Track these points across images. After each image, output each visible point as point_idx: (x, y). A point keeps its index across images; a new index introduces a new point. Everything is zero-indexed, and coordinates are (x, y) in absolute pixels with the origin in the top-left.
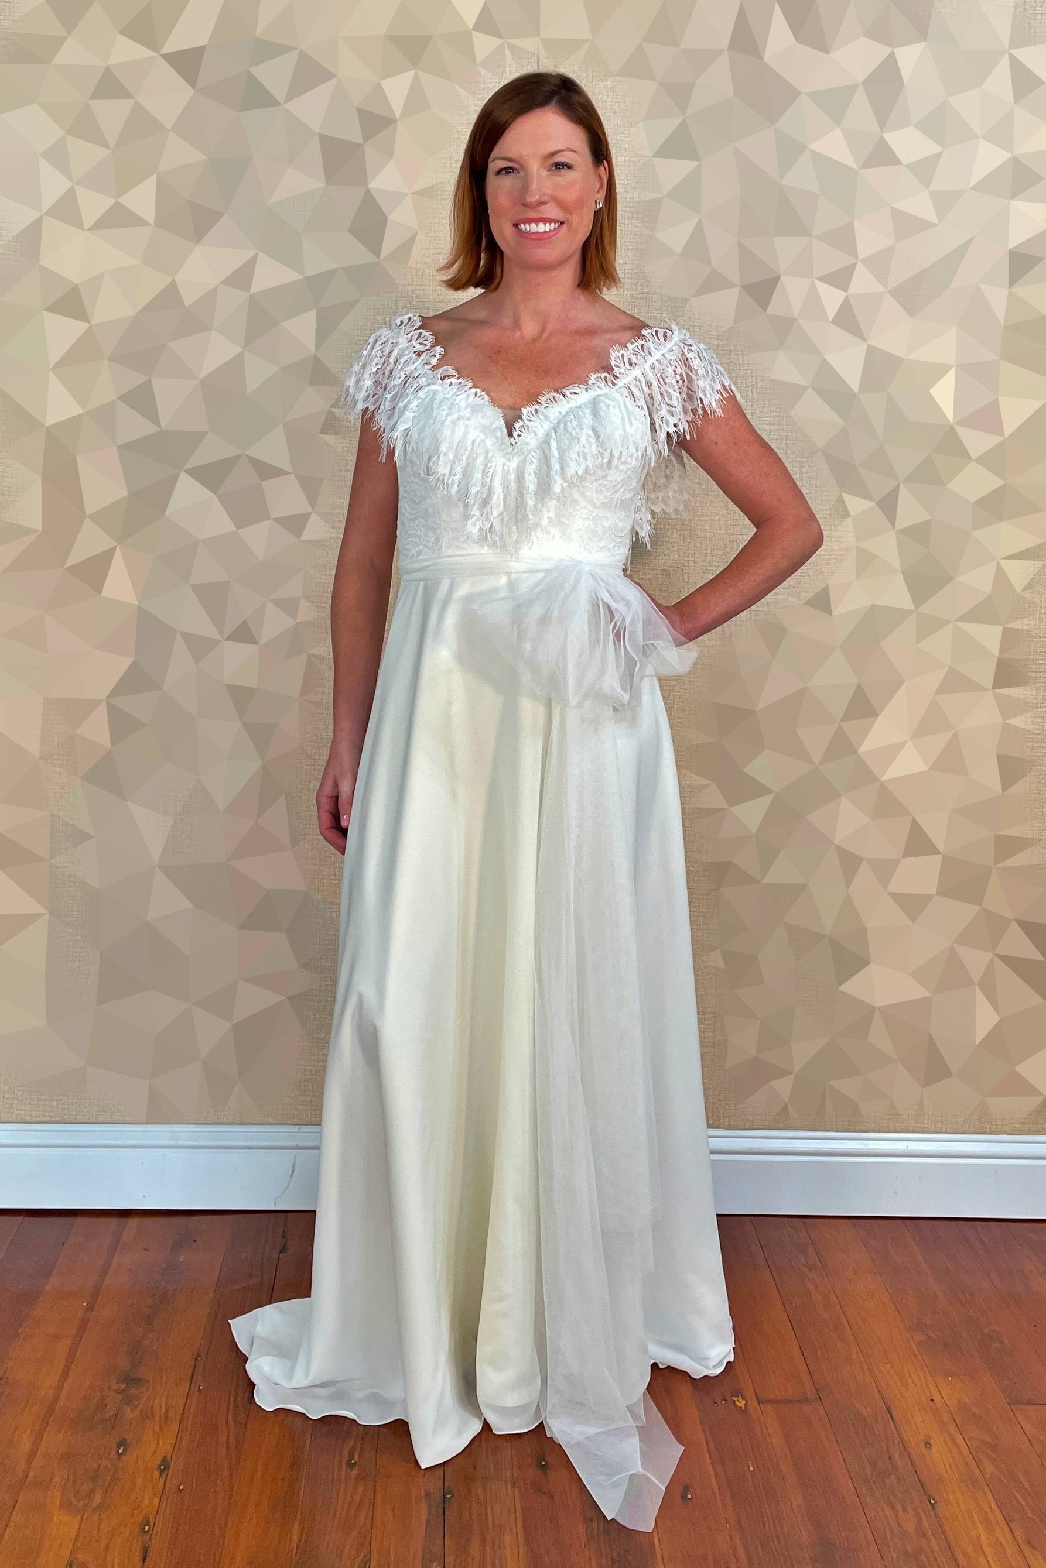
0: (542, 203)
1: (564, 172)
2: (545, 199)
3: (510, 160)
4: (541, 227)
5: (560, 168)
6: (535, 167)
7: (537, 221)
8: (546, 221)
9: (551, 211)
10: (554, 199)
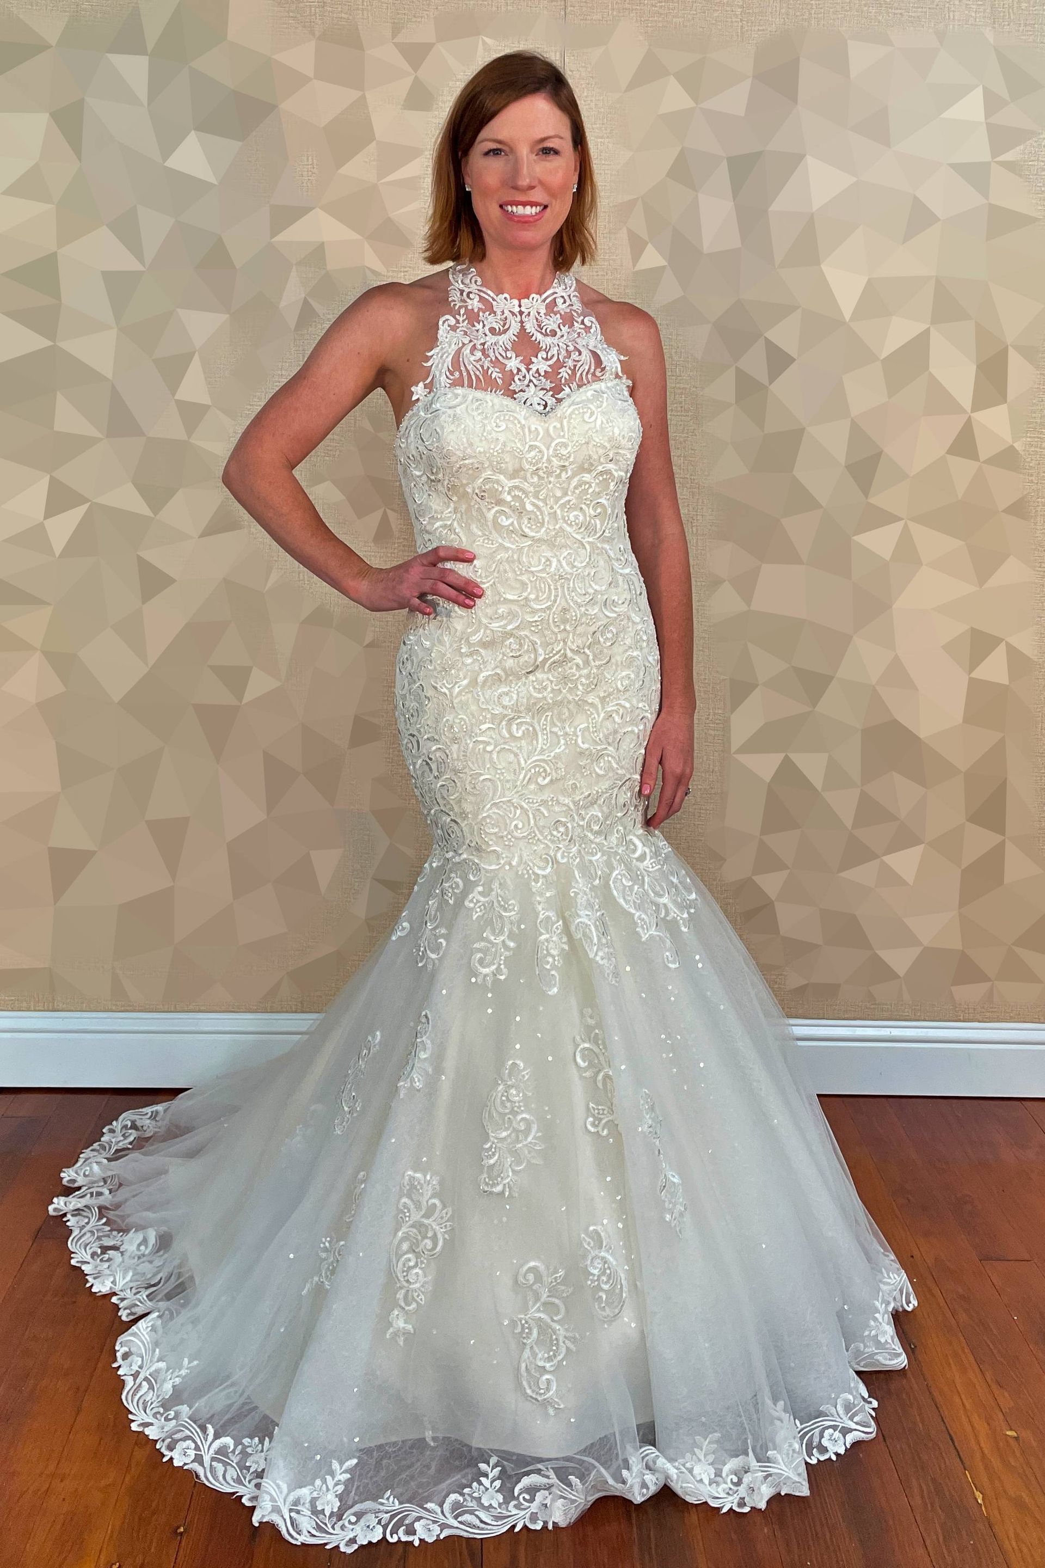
0: (532, 188)
1: (552, 157)
2: (534, 183)
3: (500, 142)
4: (529, 210)
5: (546, 153)
6: (524, 151)
7: (524, 204)
8: (532, 204)
9: (538, 195)
10: (541, 182)
